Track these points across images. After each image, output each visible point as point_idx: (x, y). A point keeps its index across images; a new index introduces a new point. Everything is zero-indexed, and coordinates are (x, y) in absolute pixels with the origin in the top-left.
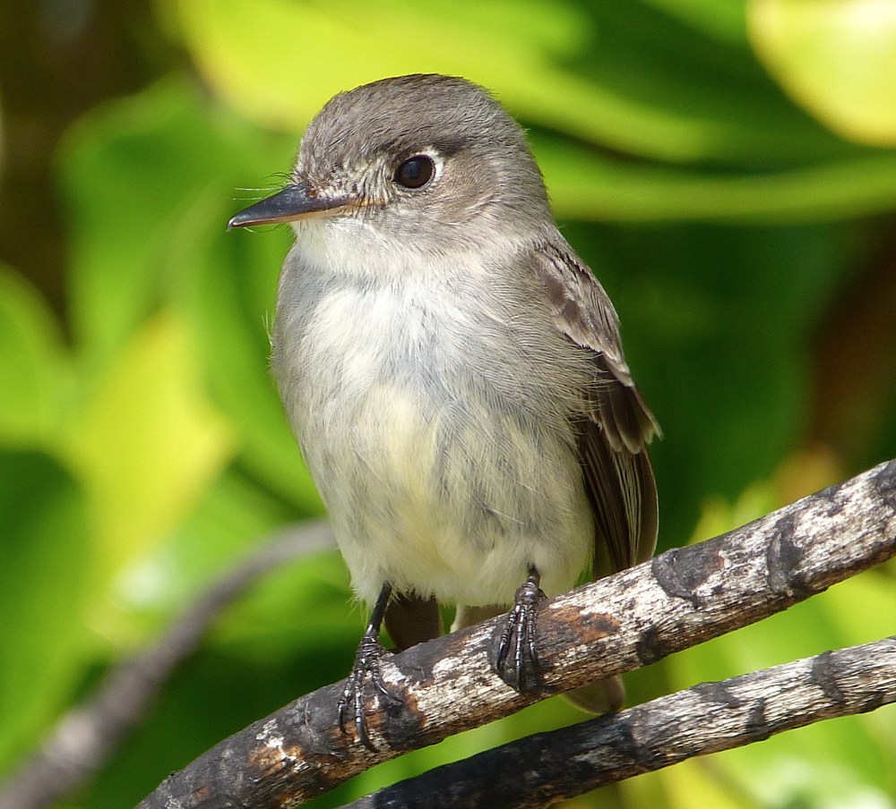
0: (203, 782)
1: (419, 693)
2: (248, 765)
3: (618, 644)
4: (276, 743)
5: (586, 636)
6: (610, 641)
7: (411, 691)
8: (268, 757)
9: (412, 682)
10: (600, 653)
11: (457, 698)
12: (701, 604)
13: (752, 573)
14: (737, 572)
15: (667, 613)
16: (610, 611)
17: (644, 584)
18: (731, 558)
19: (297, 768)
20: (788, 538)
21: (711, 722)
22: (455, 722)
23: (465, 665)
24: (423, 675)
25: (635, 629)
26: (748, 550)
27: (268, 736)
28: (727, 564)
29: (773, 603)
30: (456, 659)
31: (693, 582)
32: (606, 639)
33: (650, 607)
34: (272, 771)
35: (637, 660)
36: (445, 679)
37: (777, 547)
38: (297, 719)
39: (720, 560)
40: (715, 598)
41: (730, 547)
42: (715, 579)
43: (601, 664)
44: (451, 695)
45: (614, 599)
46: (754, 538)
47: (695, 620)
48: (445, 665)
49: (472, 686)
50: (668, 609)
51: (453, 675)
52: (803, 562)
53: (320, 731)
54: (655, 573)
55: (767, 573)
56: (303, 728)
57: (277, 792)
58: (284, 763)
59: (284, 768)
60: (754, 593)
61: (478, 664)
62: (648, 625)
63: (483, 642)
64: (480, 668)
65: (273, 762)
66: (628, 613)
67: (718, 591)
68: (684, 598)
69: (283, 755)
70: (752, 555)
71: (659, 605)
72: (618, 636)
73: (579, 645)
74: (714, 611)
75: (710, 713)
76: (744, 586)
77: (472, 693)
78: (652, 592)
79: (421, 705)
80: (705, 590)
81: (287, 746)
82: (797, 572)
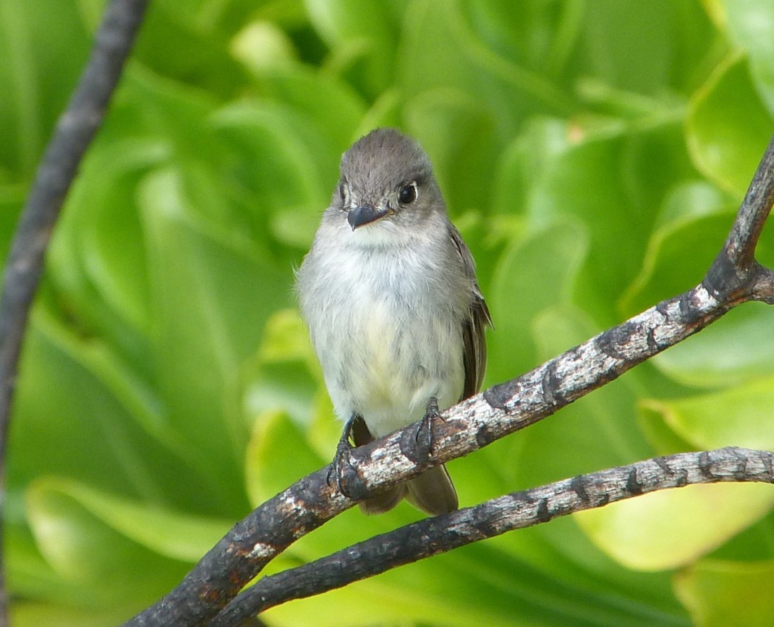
0: (253, 524)
1: (364, 468)
2: (277, 513)
3: (467, 435)
4: (291, 500)
5: (450, 431)
6: (462, 434)
7: (360, 467)
8: (287, 508)
9: (361, 462)
10: (457, 440)
11: (384, 469)
12: (509, 411)
13: (535, 393)
14: (527, 393)
15: (491, 417)
16: (462, 418)
17: (480, 403)
18: (524, 386)
19: (302, 513)
20: (553, 374)
21: (518, 510)
22: (384, 483)
23: (388, 452)
24: (367, 458)
25: (475, 427)
26: (533, 381)
27: (286, 498)
28: (522, 389)
29: (546, 409)
30: (383, 449)
31: (505, 400)
32: (460, 433)
33: (483, 414)
34: (289, 515)
35: (477, 444)
36: (378, 459)
37: (548, 379)
38: (301, 487)
39: (518, 387)
40: (517, 407)
41: (524, 381)
42: (516, 398)
43: (458, 447)
44: (381, 468)
45: (464, 412)
46: (535, 375)
47: (507, 420)
48: (377, 452)
49: (392, 462)
50: (492, 414)
51: (382, 457)
52: (561, 386)
53: (314, 492)
54: (485, 397)
55: (543, 392)
56: (304, 491)
57: (292, 527)
58: (295, 511)
59: (295, 513)
60: (536, 404)
61: (395, 450)
62: (482, 424)
63: (397, 439)
64: (396, 452)
65: (289, 510)
66: (471, 418)
67: (518, 403)
68: (500, 408)
69: (294, 506)
70: (535, 384)
71: (487, 413)
72: (466, 431)
73: (446, 437)
74: (516, 414)
75: (518, 506)
76: (531, 400)
77: (392, 466)
78: (484, 407)
79: (366, 475)
80: (511, 403)
81: (296, 502)
82: (558, 391)
